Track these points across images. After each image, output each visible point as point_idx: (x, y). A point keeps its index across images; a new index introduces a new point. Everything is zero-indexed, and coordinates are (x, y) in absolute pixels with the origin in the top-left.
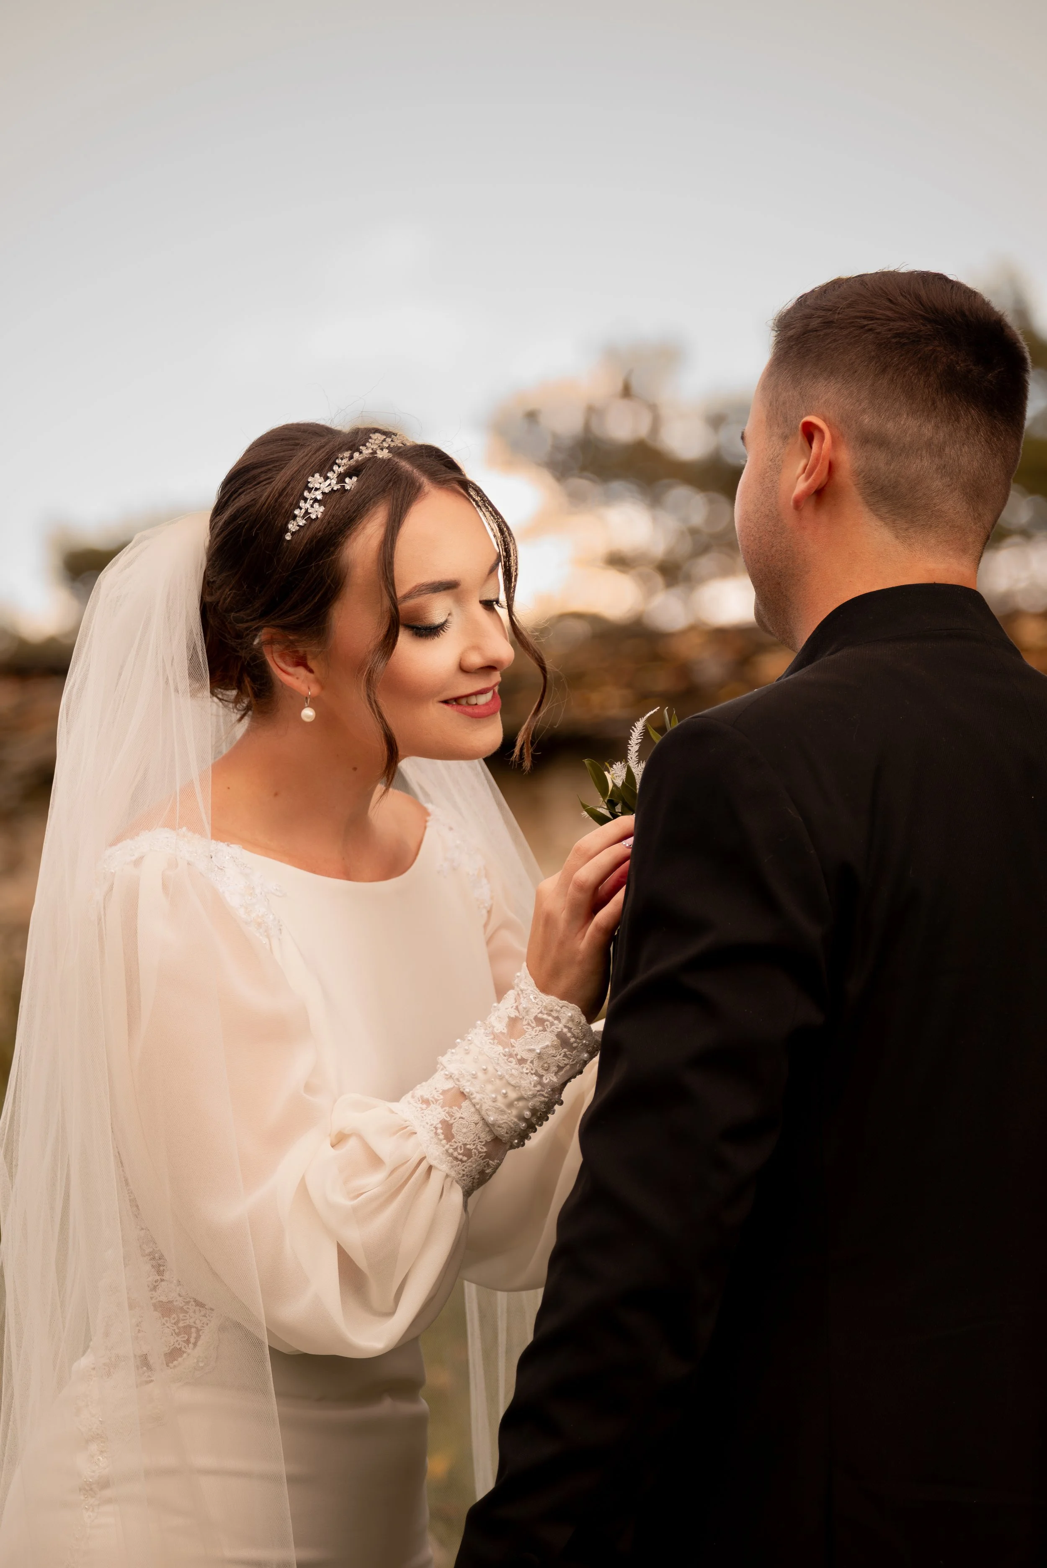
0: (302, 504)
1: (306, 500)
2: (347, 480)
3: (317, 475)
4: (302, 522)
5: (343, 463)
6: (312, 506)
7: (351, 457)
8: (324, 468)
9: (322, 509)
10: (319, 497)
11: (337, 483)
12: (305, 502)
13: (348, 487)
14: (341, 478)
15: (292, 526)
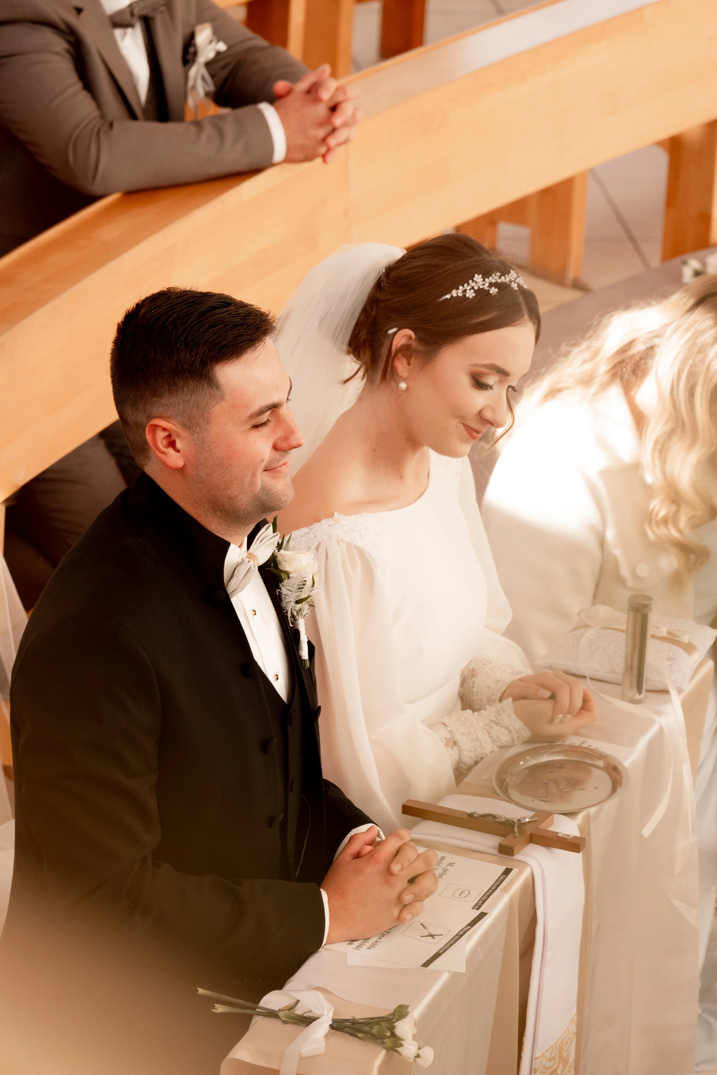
0: (466, 285)
1: (468, 284)
2: (493, 288)
3: (481, 276)
4: (460, 295)
5: (495, 278)
6: (470, 290)
7: (500, 277)
8: (486, 275)
9: (474, 295)
10: (476, 288)
11: (488, 287)
12: (468, 285)
13: (491, 292)
14: (491, 285)
15: (454, 293)
